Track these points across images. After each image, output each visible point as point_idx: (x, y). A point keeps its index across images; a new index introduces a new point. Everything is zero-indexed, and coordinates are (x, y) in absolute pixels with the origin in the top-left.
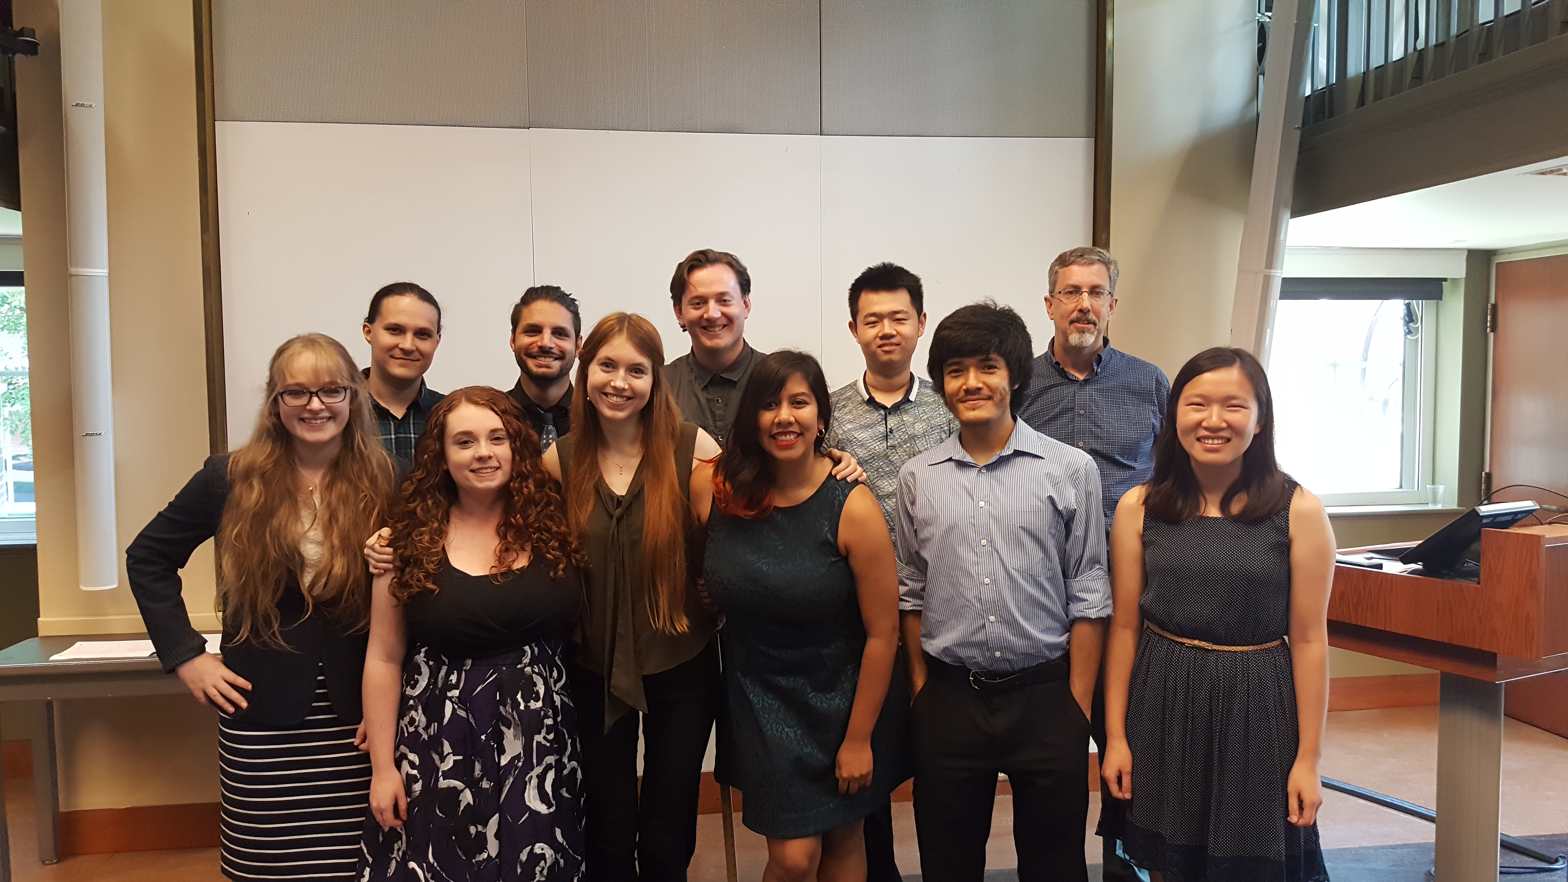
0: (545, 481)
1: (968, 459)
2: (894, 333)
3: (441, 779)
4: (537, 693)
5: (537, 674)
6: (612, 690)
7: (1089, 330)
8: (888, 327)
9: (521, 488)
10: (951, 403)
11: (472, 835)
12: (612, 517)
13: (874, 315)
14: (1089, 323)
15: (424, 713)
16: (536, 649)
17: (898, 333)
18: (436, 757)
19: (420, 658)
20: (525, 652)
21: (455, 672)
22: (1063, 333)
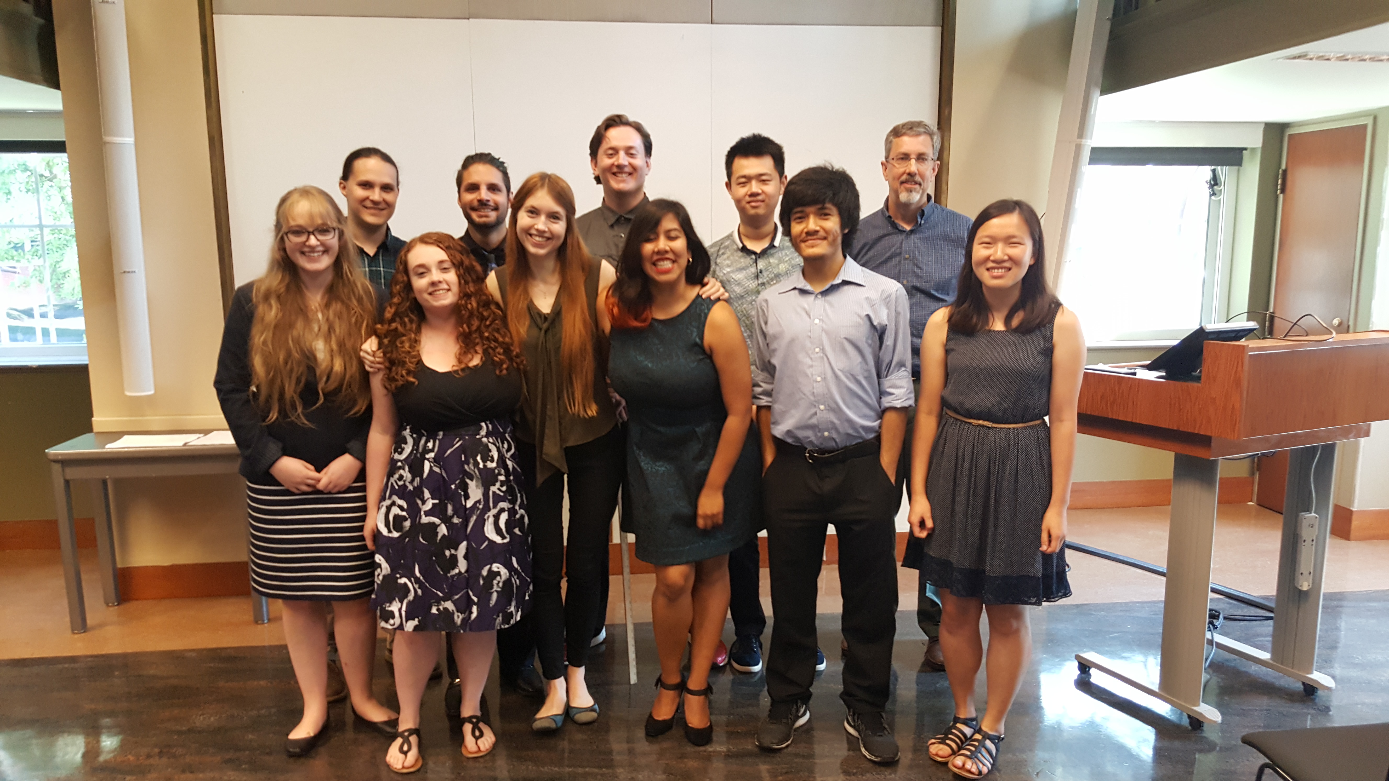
0: (488, 302)
1: (808, 287)
2: (760, 191)
3: (423, 517)
4: (492, 457)
5: (492, 443)
6: (544, 456)
7: (915, 189)
8: (755, 187)
9: (466, 304)
10: (796, 244)
11: (446, 556)
12: (541, 329)
13: (744, 177)
14: (916, 183)
15: (409, 471)
16: (490, 426)
17: (763, 192)
18: (419, 502)
19: (407, 433)
20: (481, 427)
21: (432, 441)
22: (895, 192)
